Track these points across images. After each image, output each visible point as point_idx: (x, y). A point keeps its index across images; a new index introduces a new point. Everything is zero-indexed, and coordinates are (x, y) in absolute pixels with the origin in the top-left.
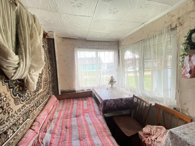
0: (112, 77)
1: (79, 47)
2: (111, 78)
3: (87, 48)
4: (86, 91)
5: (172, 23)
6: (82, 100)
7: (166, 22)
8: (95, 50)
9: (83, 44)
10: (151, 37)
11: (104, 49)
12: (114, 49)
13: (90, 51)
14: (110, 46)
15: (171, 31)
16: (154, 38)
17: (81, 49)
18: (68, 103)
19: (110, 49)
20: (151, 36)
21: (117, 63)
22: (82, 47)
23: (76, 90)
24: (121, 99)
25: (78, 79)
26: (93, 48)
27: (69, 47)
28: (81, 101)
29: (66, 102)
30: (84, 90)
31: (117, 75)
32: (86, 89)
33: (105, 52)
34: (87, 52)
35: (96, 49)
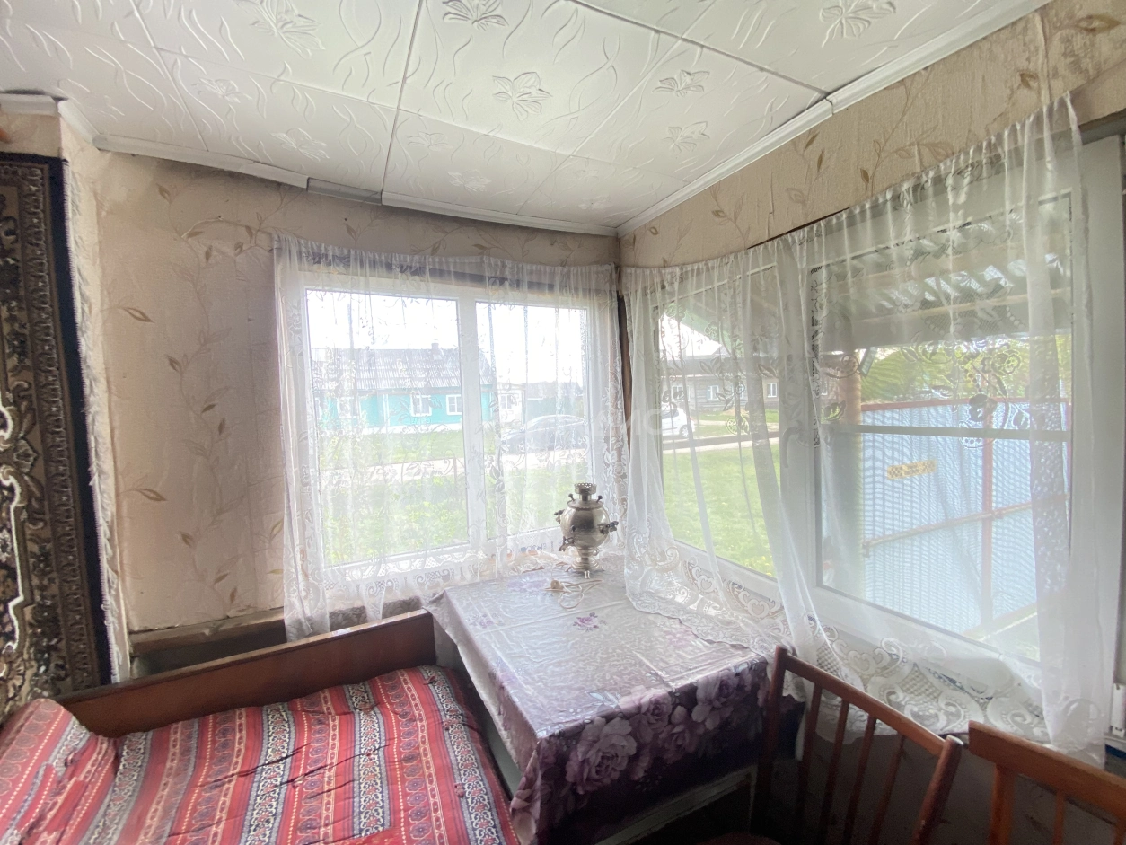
0: (585, 492)
1: (318, 258)
2: (577, 497)
3: (389, 267)
4: (376, 620)
5: (1091, 81)
6: (346, 713)
7: (1034, 77)
8: (454, 287)
9: (350, 230)
10: (896, 198)
11: (517, 284)
12: (588, 292)
13: (413, 294)
14: (563, 264)
15: (1085, 142)
16: (923, 198)
17: (336, 272)
18: (200, 757)
19: (564, 287)
20: (895, 188)
21: (611, 388)
22: (344, 260)
23: (287, 617)
24: (688, 697)
25: (303, 527)
26: (439, 273)
27: (229, 250)
28: (335, 723)
29: (186, 751)
30: (359, 615)
31: (611, 474)
32: (383, 598)
33: (529, 308)
34: (391, 300)
35: (461, 276)
